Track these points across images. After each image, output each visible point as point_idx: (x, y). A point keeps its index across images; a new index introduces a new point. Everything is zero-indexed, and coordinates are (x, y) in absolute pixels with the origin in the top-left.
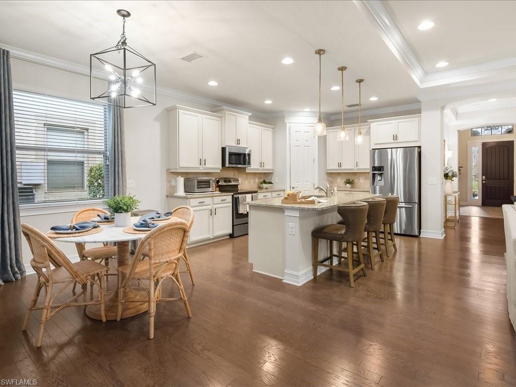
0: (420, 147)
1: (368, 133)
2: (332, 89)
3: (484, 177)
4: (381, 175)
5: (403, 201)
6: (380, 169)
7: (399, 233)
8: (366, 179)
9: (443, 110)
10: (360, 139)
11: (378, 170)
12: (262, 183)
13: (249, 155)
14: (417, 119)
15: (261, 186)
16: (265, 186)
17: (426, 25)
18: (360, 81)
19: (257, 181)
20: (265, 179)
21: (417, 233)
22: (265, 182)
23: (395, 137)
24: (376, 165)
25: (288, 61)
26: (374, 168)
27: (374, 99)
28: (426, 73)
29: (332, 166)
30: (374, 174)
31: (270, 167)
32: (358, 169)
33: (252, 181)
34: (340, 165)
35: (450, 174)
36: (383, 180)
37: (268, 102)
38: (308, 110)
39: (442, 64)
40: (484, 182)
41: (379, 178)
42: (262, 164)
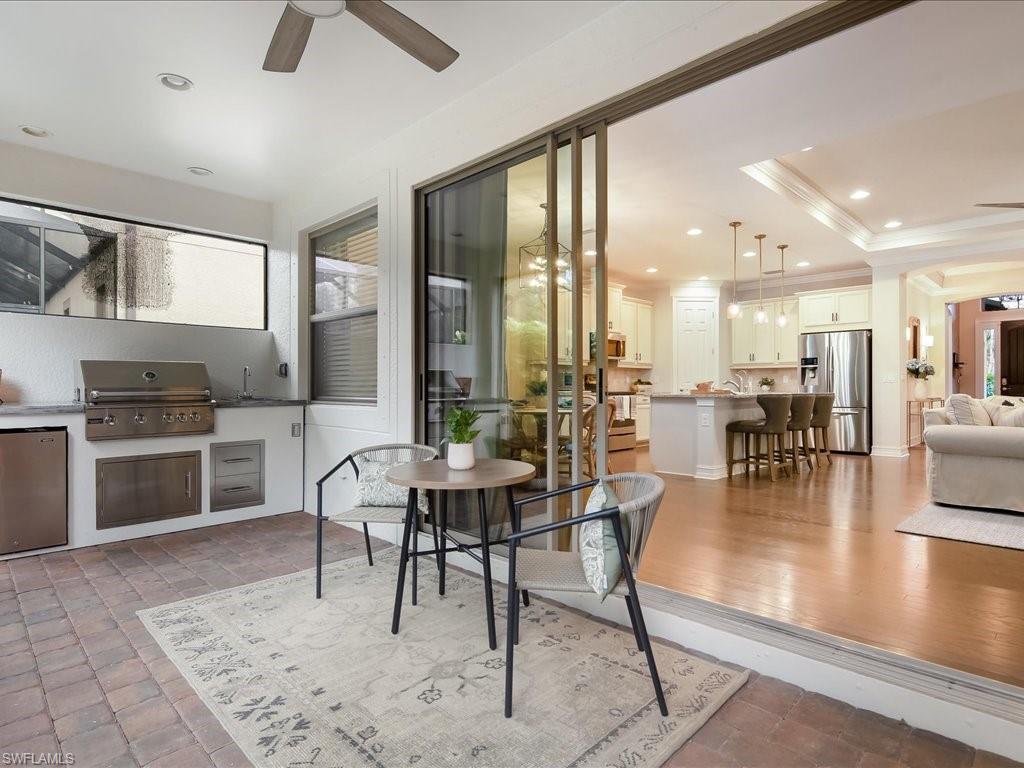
0: (870, 331)
1: (796, 310)
2: (745, 255)
3: (1004, 381)
4: (814, 370)
5: (849, 405)
6: (813, 361)
7: (843, 449)
8: (792, 378)
9: (906, 278)
10: (782, 321)
11: (809, 363)
12: (635, 384)
13: (624, 342)
14: (867, 291)
15: (635, 387)
16: (640, 387)
17: (860, 195)
18: (783, 247)
19: (628, 380)
20: (640, 377)
21: (866, 450)
22: (640, 382)
23: (835, 317)
24: (808, 356)
25: (695, 232)
26: (806, 361)
27: (803, 264)
28: (874, 233)
29: (741, 360)
30: (804, 370)
31: (648, 361)
32: (781, 363)
33: (622, 381)
34: (752, 357)
35: (921, 370)
36: (817, 377)
37: (652, 270)
38: (705, 278)
39: (893, 224)
40: (1005, 389)
41: (810, 374)
42: (638, 357)
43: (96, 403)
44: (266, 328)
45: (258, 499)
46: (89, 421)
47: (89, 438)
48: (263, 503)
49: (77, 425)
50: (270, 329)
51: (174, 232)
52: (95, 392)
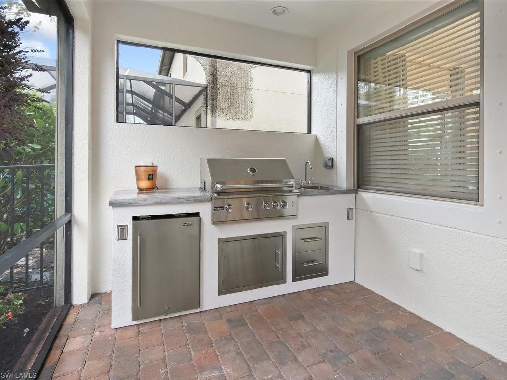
43: (218, 194)
44: (310, 131)
45: (323, 271)
46: (215, 208)
47: (214, 223)
48: (327, 274)
49: (206, 211)
50: (314, 132)
51: (254, 66)
52: (218, 185)
